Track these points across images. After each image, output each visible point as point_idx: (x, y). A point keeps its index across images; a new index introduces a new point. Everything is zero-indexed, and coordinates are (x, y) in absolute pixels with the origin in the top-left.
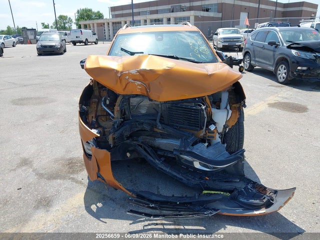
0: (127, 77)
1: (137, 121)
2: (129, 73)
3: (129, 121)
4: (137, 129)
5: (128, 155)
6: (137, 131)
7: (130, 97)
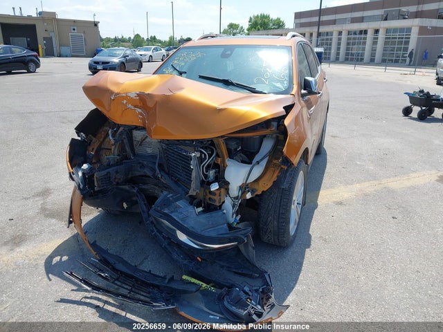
0: (125, 102)
1: (140, 163)
2: (127, 96)
3: (129, 161)
4: (139, 174)
5: (125, 205)
6: (139, 176)
7: (133, 129)
